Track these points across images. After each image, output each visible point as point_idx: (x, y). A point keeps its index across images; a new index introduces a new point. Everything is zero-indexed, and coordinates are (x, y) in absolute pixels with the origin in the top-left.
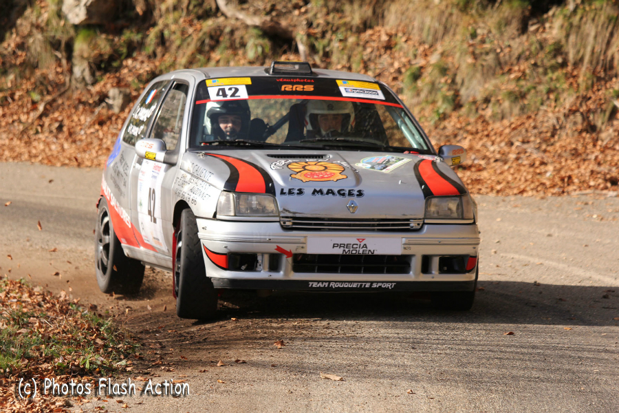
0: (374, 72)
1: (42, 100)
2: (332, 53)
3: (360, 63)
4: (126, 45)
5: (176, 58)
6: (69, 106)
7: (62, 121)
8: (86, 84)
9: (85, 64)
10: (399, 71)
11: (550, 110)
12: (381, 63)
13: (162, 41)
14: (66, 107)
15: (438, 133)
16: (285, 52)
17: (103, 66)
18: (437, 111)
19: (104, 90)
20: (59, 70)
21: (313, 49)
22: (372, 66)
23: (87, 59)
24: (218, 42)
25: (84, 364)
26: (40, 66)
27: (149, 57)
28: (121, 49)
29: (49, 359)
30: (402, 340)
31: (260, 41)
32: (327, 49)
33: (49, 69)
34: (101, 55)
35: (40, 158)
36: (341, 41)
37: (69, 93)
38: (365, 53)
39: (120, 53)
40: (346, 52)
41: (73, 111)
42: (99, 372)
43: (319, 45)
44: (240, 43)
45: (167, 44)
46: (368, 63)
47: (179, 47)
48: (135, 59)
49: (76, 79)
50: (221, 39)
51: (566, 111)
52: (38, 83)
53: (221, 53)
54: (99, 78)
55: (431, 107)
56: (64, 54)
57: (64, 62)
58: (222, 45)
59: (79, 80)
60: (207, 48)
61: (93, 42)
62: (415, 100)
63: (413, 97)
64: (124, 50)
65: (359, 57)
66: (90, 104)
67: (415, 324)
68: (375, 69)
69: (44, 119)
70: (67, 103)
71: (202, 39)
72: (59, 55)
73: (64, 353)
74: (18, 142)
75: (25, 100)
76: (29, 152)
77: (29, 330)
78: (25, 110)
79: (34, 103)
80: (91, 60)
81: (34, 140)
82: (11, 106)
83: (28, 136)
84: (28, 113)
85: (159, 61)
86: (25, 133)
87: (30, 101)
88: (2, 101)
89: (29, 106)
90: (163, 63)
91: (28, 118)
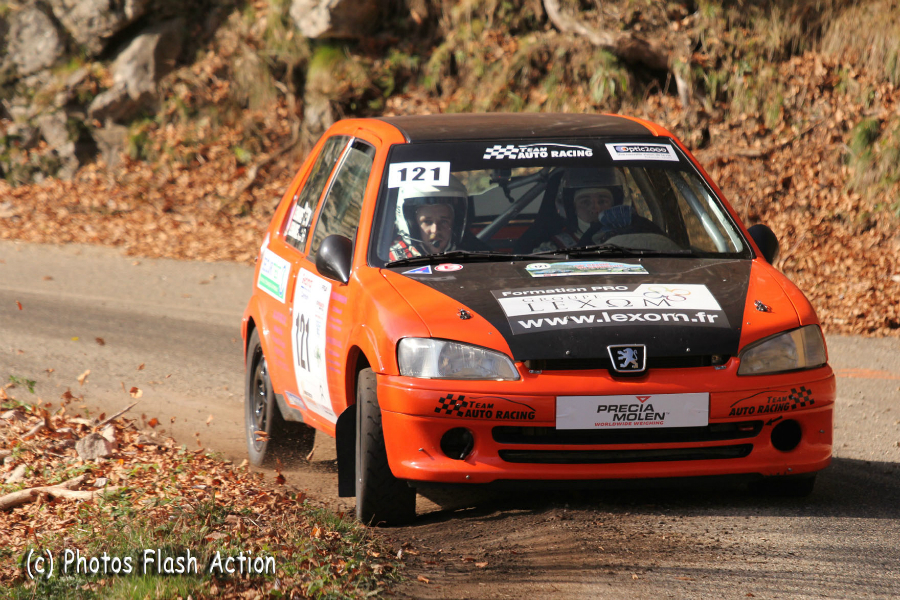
0: (801, 128)
1: (253, 161)
2: (733, 93)
3: (778, 111)
4: (391, 74)
5: (474, 97)
9: (325, 104)
10: (844, 126)
12: (813, 113)
13: (452, 68)
16: (654, 92)
17: (354, 106)
20: (282, 112)
21: (700, 87)
22: (798, 116)
23: (328, 95)
24: (544, 72)
26: (251, 105)
27: (430, 94)
28: (384, 79)
29: (256, 583)
31: (614, 72)
32: (725, 88)
33: (266, 109)
34: (351, 89)
36: (746, 74)
37: (298, 150)
38: (787, 95)
39: (383, 85)
40: (756, 92)
43: (712, 81)
44: (579, 75)
45: (461, 73)
46: (793, 112)
47: (479, 79)
48: (406, 98)
49: (310, 129)
50: (550, 67)
52: (248, 134)
53: (549, 91)
56: (292, 87)
57: (291, 99)
58: (551, 78)
59: (315, 129)
60: (525, 82)
61: (340, 67)
62: (870, 175)
63: (866, 171)
64: (390, 82)
65: (777, 101)
68: (803, 122)
69: (256, 192)
70: (294, 167)
71: (519, 68)
72: (283, 88)
73: (281, 574)
74: (212, 229)
75: (226, 160)
76: (230, 245)
77: (225, 536)
78: (225, 176)
79: (240, 165)
80: (335, 97)
81: (239, 225)
82: (203, 170)
83: (229, 218)
84: (230, 182)
85: (446, 101)
86: (225, 214)
87: (235, 162)
88: (188, 161)
89: (233, 170)
90: (452, 104)
91: (230, 190)
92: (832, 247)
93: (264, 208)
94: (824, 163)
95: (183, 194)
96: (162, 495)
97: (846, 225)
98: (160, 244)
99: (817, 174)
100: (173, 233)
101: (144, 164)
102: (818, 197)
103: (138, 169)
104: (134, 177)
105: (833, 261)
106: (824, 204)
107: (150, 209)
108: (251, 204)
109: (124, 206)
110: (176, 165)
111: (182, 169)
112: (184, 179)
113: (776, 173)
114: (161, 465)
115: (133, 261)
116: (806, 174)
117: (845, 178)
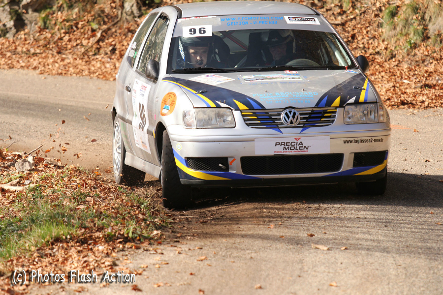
0: (360, 11)
3: (349, 3)
6: (120, 33)
7: (115, 45)
8: (134, 17)
9: (133, 1)
10: (380, 9)
12: (365, 3)
14: (118, 35)
15: (409, 59)
17: (147, 2)
18: (410, 41)
20: (113, 5)
22: (359, 5)
25: (128, 234)
26: (98, 2)
29: (100, 229)
30: (377, 221)
33: (105, 4)
35: (97, 74)
37: (121, 23)
41: (124, 37)
42: (139, 240)
46: (356, 3)
49: (126, 13)
52: (97, 15)
54: (144, 12)
55: (405, 38)
59: (128, 13)
62: (392, 33)
63: (390, 30)
67: (388, 207)
68: (361, 7)
69: (101, 43)
70: (119, 31)
73: (112, 224)
74: (80, 61)
75: (86, 28)
76: (89, 69)
77: (86, 207)
78: (86, 36)
79: (93, 31)
81: (93, 60)
82: (75, 33)
83: (88, 56)
84: (89, 39)
86: (86, 54)
87: (90, 29)
88: (68, 29)
89: (90, 33)
91: (89, 42)
92: (375, 67)
93: (104, 51)
94: (371, 27)
95: (66, 44)
96: (56, 188)
97: (381, 56)
98: (56, 68)
99: (367, 32)
100: (62, 63)
101: (47, 31)
102: (368, 43)
103: (44, 33)
104: (42, 37)
105: (376, 74)
106: (371, 46)
107: (51, 52)
108: (99, 49)
109: (38, 51)
110: (63, 31)
111: (65, 33)
112: (67, 38)
113: (348, 32)
114: (56, 174)
115: (42, 77)
116: (362, 32)
117: (381, 34)
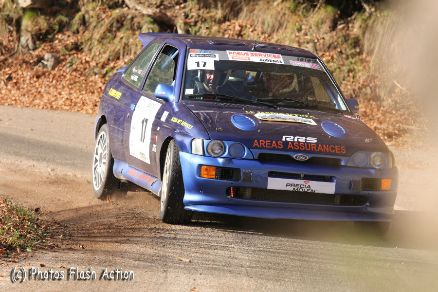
4: (57, 24)
5: (92, 34)
6: (16, 64)
7: (11, 74)
8: (29, 50)
9: (29, 36)
11: (349, 83)
13: (84, 22)
14: (14, 65)
17: (41, 37)
19: (41, 54)
20: (11, 38)
23: (30, 32)
24: (122, 25)
28: (54, 26)
31: (152, 26)
33: (4, 37)
34: (40, 30)
36: (207, 28)
37: (17, 55)
39: (54, 28)
41: (19, 67)
43: (193, 30)
44: (137, 26)
45: (87, 24)
47: (95, 27)
48: (64, 34)
49: (22, 46)
50: (125, 23)
51: (360, 85)
53: (124, 33)
54: (38, 46)
56: (15, 28)
57: (14, 33)
58: (126, 27)
59: (24, 46)
60: (114, 29)
61: (36, 20)
64: (57, 27)
66: (31, 64)
70: (15, 62)
71: (111, 23)
72: (11, 29)
80: (33, 33)
85: (80, 36)
90: (83, 37)
